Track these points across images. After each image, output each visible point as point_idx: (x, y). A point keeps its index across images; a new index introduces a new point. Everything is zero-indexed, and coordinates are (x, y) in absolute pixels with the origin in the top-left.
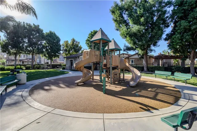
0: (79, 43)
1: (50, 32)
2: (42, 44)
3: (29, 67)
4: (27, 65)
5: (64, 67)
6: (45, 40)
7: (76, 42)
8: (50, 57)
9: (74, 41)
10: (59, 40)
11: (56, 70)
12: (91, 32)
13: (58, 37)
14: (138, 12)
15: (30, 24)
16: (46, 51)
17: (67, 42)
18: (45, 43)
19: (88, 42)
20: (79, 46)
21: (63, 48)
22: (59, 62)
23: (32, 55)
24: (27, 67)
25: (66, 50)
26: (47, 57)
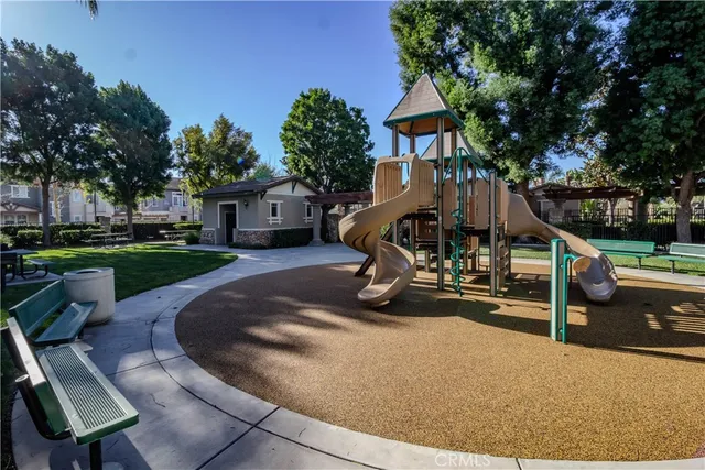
0: (248, 137)
1: (123, 86)
2: (87, 138)
3: (34, 238)
4: (21, 228)
5: (194, 232)
6: (103, 119)
7: (239, 133)
8: (125, 195)
9: (225, 126)
10: (163, 124)
11: (164, 247)
12: (303, 96)
13: (157, 110)
14: (515, 27)
15: (32, 47)
16: (105, 167)
17: (198, 130)
18: (102, 134)
19: (290, 134)
20: (248, 148)
21: (182, 156)
22: (148, 213)
23: (46, 184)
24: (22, 235)
25: (194, 167)
26: (111, 194)
